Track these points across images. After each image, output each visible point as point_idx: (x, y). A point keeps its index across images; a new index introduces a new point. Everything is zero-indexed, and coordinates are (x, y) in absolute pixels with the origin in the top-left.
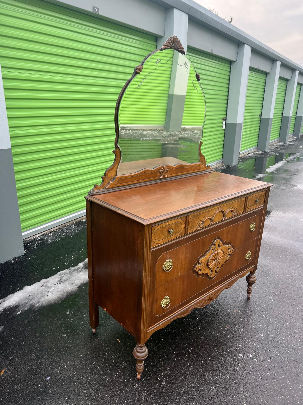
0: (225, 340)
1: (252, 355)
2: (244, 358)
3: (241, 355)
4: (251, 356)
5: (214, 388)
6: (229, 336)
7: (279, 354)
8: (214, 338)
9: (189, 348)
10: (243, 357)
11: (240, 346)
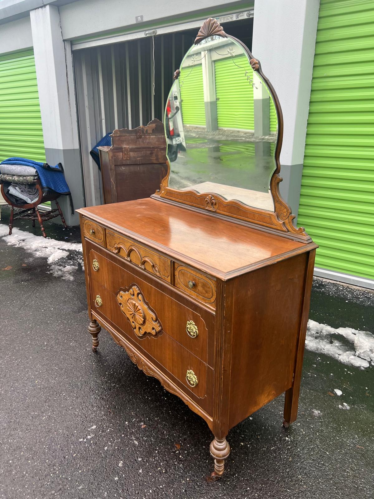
0: (122, 418)
1: (91, 438)
2: (89, 429)
3: (94, 427)
4: (89, 437)
5: (64, 394)
6: (127, 423)
7: (80, 471)
8: (127, 408)
9: (119, 384)
10: (91, 428)
11: (108, 430)
